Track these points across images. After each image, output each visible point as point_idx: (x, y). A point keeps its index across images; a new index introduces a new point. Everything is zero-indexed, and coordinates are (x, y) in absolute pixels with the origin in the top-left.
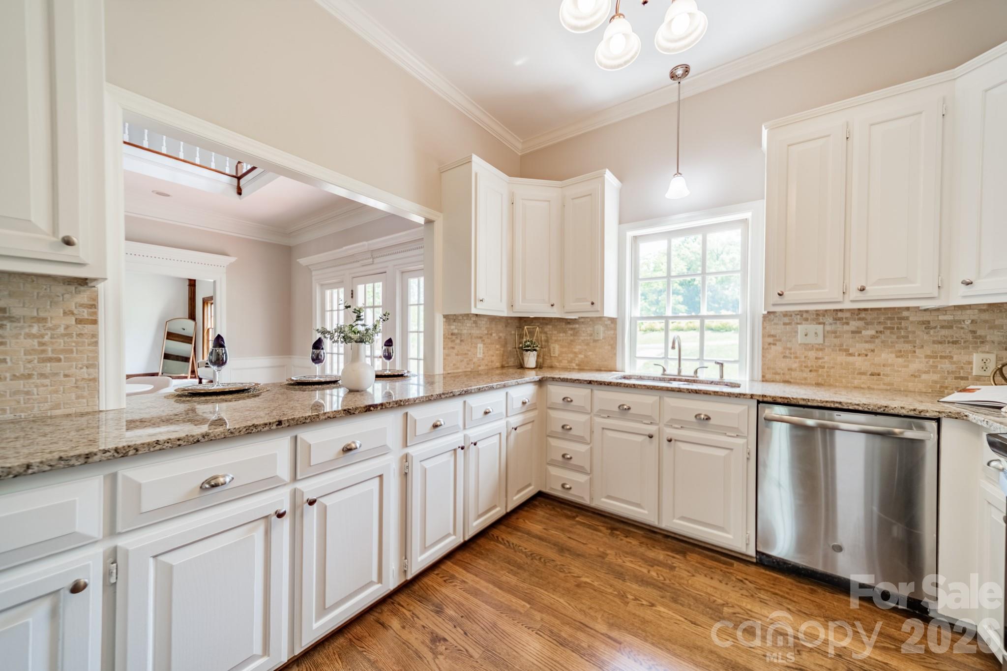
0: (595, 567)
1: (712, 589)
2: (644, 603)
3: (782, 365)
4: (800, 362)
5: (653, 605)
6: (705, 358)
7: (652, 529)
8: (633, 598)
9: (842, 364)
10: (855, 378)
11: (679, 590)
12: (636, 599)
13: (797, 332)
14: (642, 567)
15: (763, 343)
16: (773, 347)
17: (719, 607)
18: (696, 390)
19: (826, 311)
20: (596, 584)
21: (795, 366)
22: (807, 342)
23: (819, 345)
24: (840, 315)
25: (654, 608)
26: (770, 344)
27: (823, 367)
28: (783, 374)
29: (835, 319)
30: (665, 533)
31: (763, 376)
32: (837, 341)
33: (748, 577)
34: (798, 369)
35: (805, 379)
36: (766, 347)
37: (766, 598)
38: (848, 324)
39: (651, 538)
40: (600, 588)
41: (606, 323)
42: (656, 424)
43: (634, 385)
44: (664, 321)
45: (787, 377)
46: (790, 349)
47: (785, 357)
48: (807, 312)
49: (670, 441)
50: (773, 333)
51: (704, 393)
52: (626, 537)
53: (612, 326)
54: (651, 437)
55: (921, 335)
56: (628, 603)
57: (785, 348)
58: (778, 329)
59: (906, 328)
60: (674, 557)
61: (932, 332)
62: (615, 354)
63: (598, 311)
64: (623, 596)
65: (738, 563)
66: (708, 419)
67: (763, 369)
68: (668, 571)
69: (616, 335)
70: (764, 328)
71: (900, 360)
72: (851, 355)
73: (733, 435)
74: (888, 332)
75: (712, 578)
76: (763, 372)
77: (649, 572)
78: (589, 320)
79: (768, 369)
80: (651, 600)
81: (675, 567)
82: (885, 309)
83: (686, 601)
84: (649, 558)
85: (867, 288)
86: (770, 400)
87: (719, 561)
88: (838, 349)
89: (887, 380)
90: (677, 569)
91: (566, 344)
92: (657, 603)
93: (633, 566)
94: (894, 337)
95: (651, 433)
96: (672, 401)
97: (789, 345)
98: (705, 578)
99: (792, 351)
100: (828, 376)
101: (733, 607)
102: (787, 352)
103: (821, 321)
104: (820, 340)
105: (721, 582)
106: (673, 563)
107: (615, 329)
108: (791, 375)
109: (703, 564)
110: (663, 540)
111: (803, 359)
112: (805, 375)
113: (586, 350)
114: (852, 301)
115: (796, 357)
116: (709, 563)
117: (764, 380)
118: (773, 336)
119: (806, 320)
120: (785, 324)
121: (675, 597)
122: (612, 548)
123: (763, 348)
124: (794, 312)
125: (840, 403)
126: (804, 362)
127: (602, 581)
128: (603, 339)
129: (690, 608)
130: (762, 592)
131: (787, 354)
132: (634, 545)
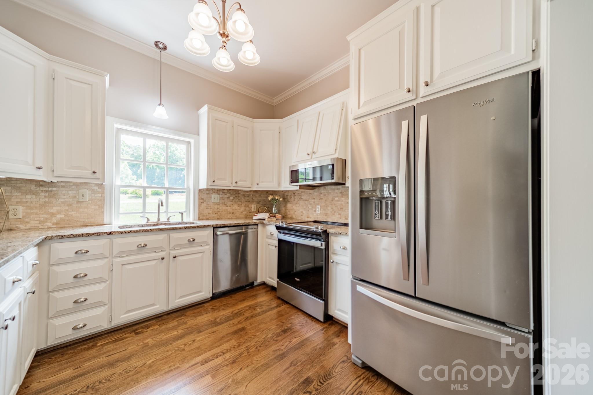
0: (148, 352)
1: (207, 318)
2: (190, 343)
3: (206, 212)
4: (212, 210)
5: (194, 341)
6: (169, 211)
7: (158, 316)
8: (184, 345)
9: (225, 210)
10: (228, 215)
11: (197, 327)
12: (185, 345)
13: (211, 197)
14: (172, 333)
15: (199, 202)
16: (203, 204)
17: (215, 321)
18: (189, 227)
19: (220, 189)
20: (159, 357)
21: (210, 212)
22: (214, 202)
23: (218, 202)
24: (224, 191)
25: (196, 341)
26: (201, 203)
27: (219, 212)
28: (206, 216)
29: (223, 193)
30: (167, 313)
31: (199, 218)
32: (223, 201)
33: (213, 306)
34: (212, 213)
35: (214, 217)
36: (200, 204)
37: (223, 308)
38: (226, 194)
39: (161, 320)
40: (164, 357)
41: (93, 188)
42: (165, 250)
43: (150, 229)
44: (142, 189)
45: (208, 217)
46: (209, 205)
47: (207, 208)
48: (214, 189)
49: (175, 257)
50: (202, 198)
51: (193, 228)
52: (148, 328)
53: (100, 190)
54: (163, 259)
55: (243, 199)
56: (184, 349)
57: (207, 204)
58: (205, 196)
59: (240, 197)
60: (181, 319)
61: (245, 198)
62: (103, 212)
63: (98, 179)
64: (178, 349)
65: (206, 304)
66: (194, 240)
67: (199, 214)
68: (185, 325)
69: (104, 197)
70: (199, 195)
71: (239, 207)
72: (227, 206)
73: (204, 245)
74: (236, 198)
75: (203, 315)
76: (199, 216)
77: (178, 332)
78: (71, 184)
79: (201, 214)
80: (192, 340)
81: (186, 322)
82: (236, 190)
83: (204, 329)
84: (171, 327)
85: (238, 182)
86: (219, 226)
87: (199, 308)
88: (223, 204)
89: (236, 214)
90: (188, 322)
91: (38, 206)
92: (195, 339)
93: (168, 336)
94: (237, 199)
95: (163, 256)
96: (175, 235)
97: (208, 203)
98: (200, 317)
99: (210, 205)
100: (221, 215)
101: (218, 318)
102: (208, 206)
103: (219, 193)
104: (218, 201)
105: (207, 314)
106: (184, 321)
107: (103, 193)
108: (209, 216)
109: (195, 313)
110: (168, 317)
111: (213, 209)
112: (214, 215)
113: (67, 210)
114: (234, 187)
115: (211, 208)
116: (196, 311)
117: (199, 219)
118: (203, 199)
119: (214, 192)
120: (207, 194)
121: (198, 331)
122: (147, 338)
123: (199, 205)
124: (210, 189)
125: (239, 223)
126: (214, 210)
127: (161, 354)
128: (89, 200)
129: (207, 329)
130: (221, 307)
131: (208, 207)
132: (157, 328)
